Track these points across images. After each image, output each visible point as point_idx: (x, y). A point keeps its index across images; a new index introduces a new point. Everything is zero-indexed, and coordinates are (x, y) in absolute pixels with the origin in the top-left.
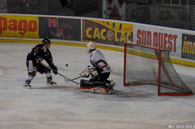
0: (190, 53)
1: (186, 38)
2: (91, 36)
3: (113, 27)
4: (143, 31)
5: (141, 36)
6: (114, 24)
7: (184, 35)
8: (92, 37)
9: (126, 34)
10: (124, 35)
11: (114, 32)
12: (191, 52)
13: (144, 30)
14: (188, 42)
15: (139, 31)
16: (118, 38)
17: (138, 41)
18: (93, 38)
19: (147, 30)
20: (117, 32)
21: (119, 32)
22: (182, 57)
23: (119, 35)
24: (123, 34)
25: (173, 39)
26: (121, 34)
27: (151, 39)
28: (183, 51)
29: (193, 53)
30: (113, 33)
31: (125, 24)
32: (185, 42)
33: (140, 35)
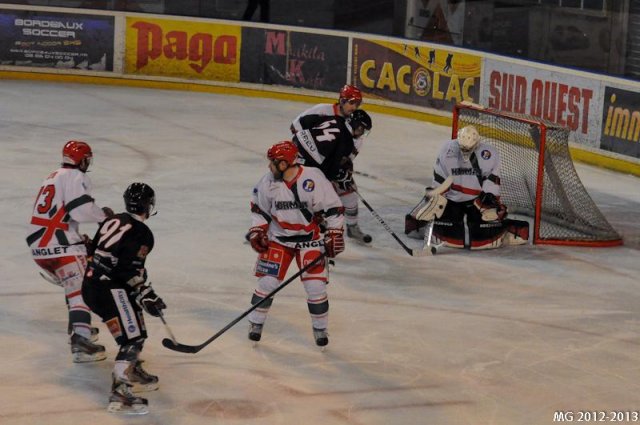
0: (624, 137)
1: (614, 97)
2: (372, 81)
3: (430, 62)
4: (505, 75)
5: (500, 89)
6: (432, 54)
7: (609, 91)
8: (376, 84)
9: (461, 81)
10: (457, 83)
11: (431, 74)
12: (627, 136)
13: (509, 73)
14: (618, 110)
15: (495, 75)
16: (440, 89)
17: (491, 100)
18: (378, 86)
19: (516, 73)
20: (441, 76)
21: (444, 74)
22: (603, 147)
23: (444, 82)
24: (454, 80)
25: (582, 99)
26: (448, 79)
27: (524, 96)
28: (606, 132)
29: (630, 138)
30: (429, 78)
31: (460, 55)
32: (611, 108)
33: (498, 84)
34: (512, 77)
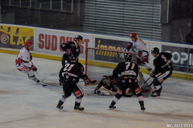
1: (99, 42)
3: (8, 31)
4: (46, 35)
5: (44, 40)
6: (9, 28)
7: (97, 40)
9: (24, 38)
10: (22, 39)
11: (9, 36)
13: (48, 34)
14: (102, 46)
15: (41, 35)
16: (14, 41)
17: (39, 45)
19: (51, 34)
20: (14, 36)
21: (16, 35)
22: (95, 59)
23: (16, 39)
24: (20, 37)
25: (85, 43)
26: (18, 37)
27: (56, 42)
28: (97, 54)
30: (8, 37)
31: (23, 28)
32: (98, 45)
33: (43, 38)
34: (50, 36)
